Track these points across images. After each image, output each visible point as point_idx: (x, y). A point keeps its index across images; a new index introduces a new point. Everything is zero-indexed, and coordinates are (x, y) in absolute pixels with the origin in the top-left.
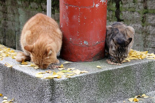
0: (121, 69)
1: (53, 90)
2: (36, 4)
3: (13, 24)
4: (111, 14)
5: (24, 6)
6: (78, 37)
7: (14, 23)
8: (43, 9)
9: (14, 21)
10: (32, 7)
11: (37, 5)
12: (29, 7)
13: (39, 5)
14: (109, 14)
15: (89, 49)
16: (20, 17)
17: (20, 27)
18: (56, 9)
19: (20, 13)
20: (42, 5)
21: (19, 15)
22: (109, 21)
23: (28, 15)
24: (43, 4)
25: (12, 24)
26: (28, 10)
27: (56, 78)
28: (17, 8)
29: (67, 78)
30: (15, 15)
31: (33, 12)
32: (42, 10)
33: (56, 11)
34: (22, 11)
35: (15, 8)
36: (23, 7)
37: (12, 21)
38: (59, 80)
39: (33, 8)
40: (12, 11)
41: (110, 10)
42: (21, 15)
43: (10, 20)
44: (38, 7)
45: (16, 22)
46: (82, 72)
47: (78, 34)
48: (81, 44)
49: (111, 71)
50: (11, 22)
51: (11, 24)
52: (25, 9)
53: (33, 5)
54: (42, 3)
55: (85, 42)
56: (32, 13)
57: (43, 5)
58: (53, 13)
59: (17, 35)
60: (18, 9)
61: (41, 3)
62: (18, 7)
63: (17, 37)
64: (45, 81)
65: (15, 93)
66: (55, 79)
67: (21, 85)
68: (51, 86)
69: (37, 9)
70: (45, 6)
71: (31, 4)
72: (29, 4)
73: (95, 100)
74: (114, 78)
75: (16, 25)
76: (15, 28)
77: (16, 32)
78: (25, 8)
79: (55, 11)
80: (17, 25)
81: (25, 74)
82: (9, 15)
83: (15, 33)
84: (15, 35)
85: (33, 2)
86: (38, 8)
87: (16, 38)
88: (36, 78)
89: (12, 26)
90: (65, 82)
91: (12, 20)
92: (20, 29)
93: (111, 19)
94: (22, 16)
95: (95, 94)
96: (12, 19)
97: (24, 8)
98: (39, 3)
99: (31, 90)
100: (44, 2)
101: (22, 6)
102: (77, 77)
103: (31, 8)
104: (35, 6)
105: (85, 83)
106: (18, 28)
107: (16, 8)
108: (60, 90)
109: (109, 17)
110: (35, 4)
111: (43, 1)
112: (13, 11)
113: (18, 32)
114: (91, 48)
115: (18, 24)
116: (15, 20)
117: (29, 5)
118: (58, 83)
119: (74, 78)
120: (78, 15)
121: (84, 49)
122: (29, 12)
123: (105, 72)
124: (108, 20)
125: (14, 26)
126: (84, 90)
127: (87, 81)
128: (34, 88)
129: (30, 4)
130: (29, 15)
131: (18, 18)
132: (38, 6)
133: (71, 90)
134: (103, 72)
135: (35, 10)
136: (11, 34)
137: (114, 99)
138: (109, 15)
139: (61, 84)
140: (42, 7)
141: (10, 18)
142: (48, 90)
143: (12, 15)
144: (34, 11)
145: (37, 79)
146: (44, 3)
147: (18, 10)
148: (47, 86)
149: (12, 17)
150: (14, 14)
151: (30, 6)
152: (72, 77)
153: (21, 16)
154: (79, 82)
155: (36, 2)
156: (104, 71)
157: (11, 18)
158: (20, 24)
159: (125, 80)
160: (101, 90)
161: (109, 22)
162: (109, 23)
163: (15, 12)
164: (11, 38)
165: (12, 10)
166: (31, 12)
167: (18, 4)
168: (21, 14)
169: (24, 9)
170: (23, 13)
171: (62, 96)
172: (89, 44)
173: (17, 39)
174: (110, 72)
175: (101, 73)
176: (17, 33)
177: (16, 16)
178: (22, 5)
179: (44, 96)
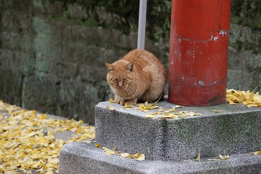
0: (244, 114)
1: (165, 131)
2: (83, 9)
3: (17, 56)
4: (257, 38)
5: (49, 11)
6: (192, 76)
7: (20, 55)
8: (101, 22)
9: (20, 49)
10: (71, 16)
11: (85, 10)
12: (65, 15)
13: (90, 12)
14: (254, 38)
15: (204, 91)
16: (37, 40)
17: (35, 63)
18: (132, 21)
19: (37, 29)
20: (99, 13)
21: (34, 33)
22: (253, 53)
23: (59, 35)
24: (100, 8)
25: (14, 56)
26: (59, 23)
27: (169, 118)
28: (31, 15)
29: (180, 119)
30: (22, 35)
31: (74, 27)
32: (98, 23)
33: (132, 27)
34: (45, 25)
35: (25, 15)
36: (46, 14)
37: (12, 50)
38: (171, 120)
39: (75, 18)
40: (14, 24)
41: (255, 29)
42: (40, 35)
43: (7, 47)
44: (86, 15)
45: (25, 52)
46: (197, 114)
47: (192, 72)
48: (196, 84)
49: (230, 115)
50: (9, 52)
51: (11, 56)
52: (53, 20)
53: (74, 11)
54: (98, 8)
55: (200, 82)
56: (71, 30)
57: (101, 12)
58: (126, 31)
59: (27, 84)
60: (34, 18)
61: (96, 7)
62: (33, 15)
63: (26, 91)
64: (157, 121)
65: (118, 140)
66: (167, 119)
67: (127, 129)
68: (163, 126)
69: (84, 20)
70: (106, 14)
71: (69, 8)
72: (65, 7)
73: (211, 148)
74: (234, 125)
75: (26, 60)
76: (21, 66)
77: (23, 76)
78: (53, 17)
79: (129, 27)
80: (28, 60)
81: (132, 116)
82: (5, 33)
83: (20, 79)
84: (19, 85)
85: (75, 4)
86: (87, 19)
87: (23, 93)
88: (146, 119)
89: (12, 63)
90: (178, 123)
91: (13, 46)
92: (34, 69)
93: (257, 49)
94: (44, 36)
95: (210, 140)
96: (12, 43)
97: (50, 16)
98: (91, 7)
99: (139, 133)
100: (102, 6)
101: (43, 10)
102: (191, 119)
103: (69, 17)
104: (80, 14)
105: (200, 127)
106: (30, 66)
107: (28, 17)
108: (173, 131)
109: (254, 44)
110: (80, 8)
111: (101, 3)
112: (18, 23)
113: (30, 77)
114: (208, 89)
115: (31, 58)
116: (22, 47)
117: (63, 10)
118: (171, 124)
119: (188, 120)
120: (193, 50)
121: (199, 90)
122: (62, 28)
123: (223, 117)
124: (252, 51)
125: (19, 61)
126: (199, 134)
127: (201, 124)
128: (144, 130)
129: (67, 9)
130: (62, 34)
131: (32, 41)
132: (87, 13)
133: (185, 133)
134: (220, 116)
135: (79, 24)
136: (8, 82)
137: (234, 150)
138: (254, 40)
139: (174, 125)
140: (97, 18)
141: (8, 40)
142: (159, 131)
143: (13, 34)
144: (77, 26)
145: (148, 119)
146: (102, 8)
147: (32, 21)
148: (160, 126)
149: (15, 38)
150: (21, 30)
151: (67, 12)
152: (185, 118)
153: (41, 38)
154: (193, 125)
155: (82, 3)
156: (222, 115)
157: (12, 41)
158: (35, 57)
159: (248, 128)
160: (218, 137)
161: (254, 55)
162: (253, 58)
163: (24, 25)
164: (7, 93)
165: (16, 22)
166: (69, 27)
167: (32, 5)
168: (41, 31)
169: (50, 20)
170: (46, 28)
171: (175, 137)
172: (205, 84)
173: (25, 95)
174: (228, 116)
175: (219, 117)
176: (26, 79)
177: (25, 36)
178: (46, 9)
179: (156, 137)
